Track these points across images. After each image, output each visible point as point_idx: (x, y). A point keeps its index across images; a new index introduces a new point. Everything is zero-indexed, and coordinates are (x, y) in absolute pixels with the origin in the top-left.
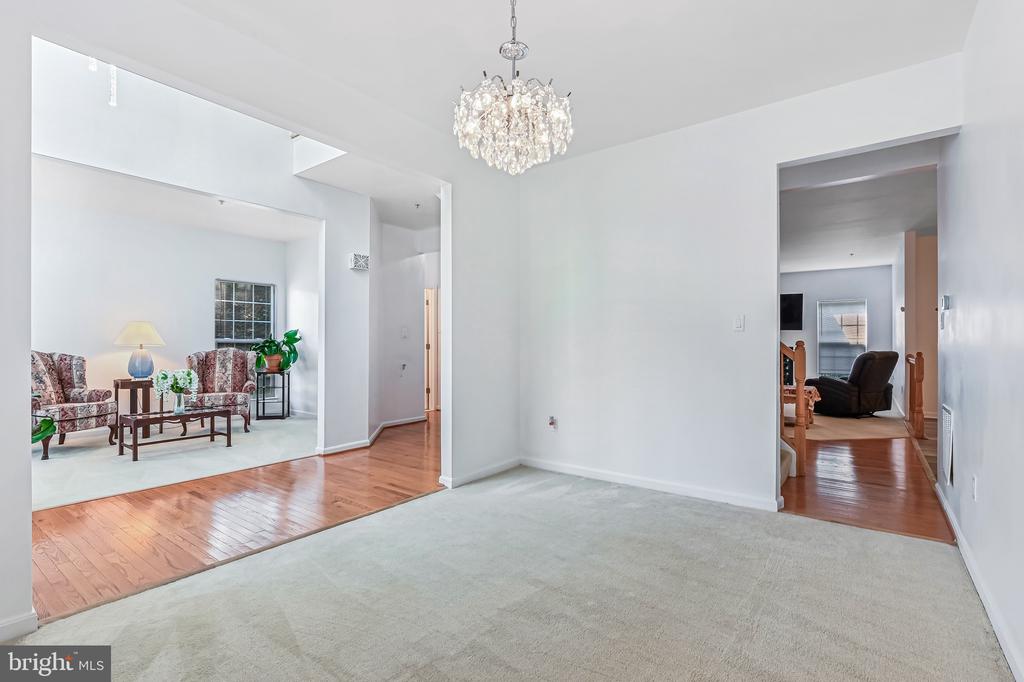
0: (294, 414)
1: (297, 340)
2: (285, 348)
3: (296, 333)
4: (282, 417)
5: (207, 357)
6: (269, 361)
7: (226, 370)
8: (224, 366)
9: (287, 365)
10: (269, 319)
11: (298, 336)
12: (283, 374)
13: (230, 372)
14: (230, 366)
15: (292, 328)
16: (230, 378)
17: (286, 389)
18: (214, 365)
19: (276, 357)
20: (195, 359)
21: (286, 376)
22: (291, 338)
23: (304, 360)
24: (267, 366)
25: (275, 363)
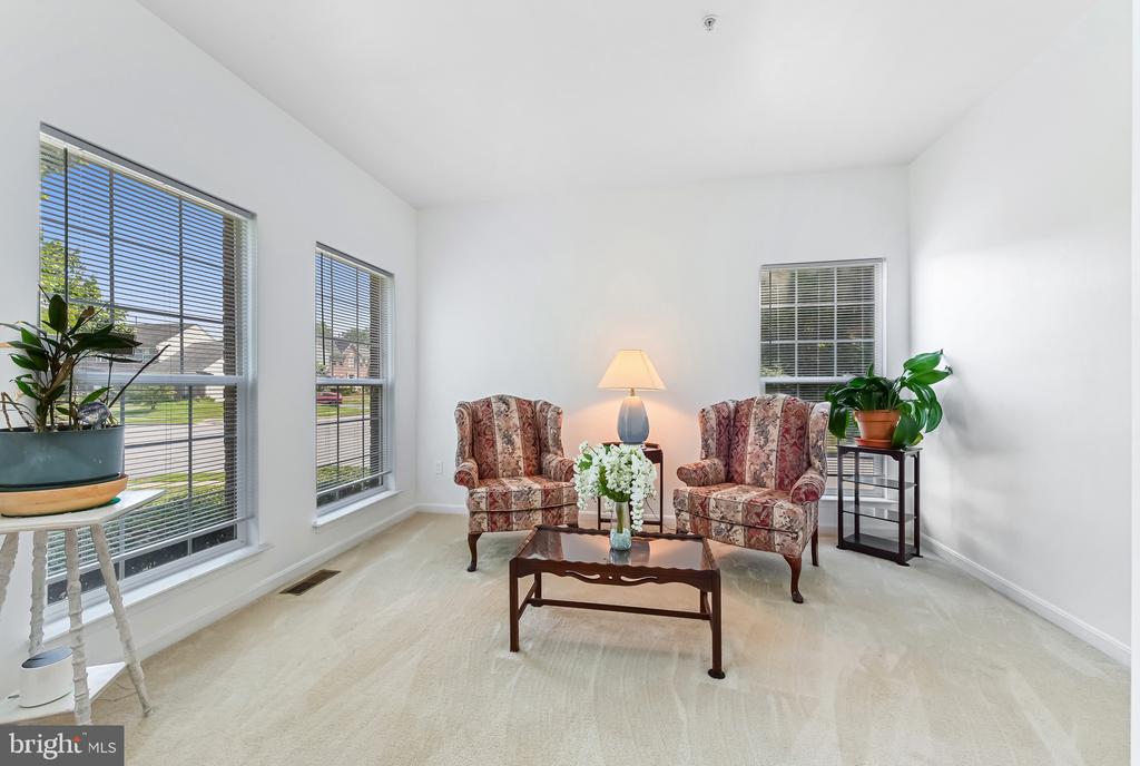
0: (931, 549)
1: (940, 376)
2: (907, 395)
3: (936, 359)
4: (900, 559)
5: (737, 411)
6: (866, 422)
7: (766, 442)
8: (763, 432)
9: (914, 435)
10: (869, 334)
11: (940, 368)
12: (900, 458)
13: (774, 446)
14: (774, 432)
15: (924, 346)
16: (773, 458)
17: (909, 493)
18: (746, 428)
19: (880, 416)
20: (713, 415)
21: (909, 461)
22: (924, 372)
23: (958, 422)
24: (862, 434)
25: (879, 430)
